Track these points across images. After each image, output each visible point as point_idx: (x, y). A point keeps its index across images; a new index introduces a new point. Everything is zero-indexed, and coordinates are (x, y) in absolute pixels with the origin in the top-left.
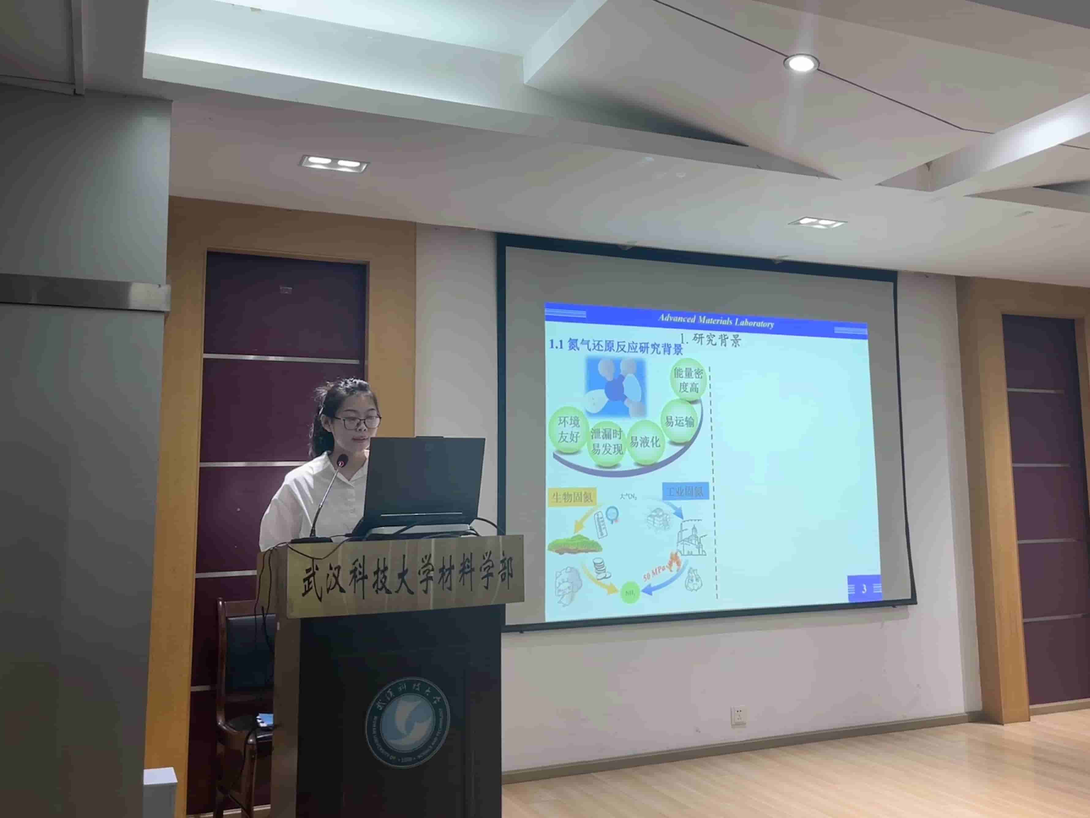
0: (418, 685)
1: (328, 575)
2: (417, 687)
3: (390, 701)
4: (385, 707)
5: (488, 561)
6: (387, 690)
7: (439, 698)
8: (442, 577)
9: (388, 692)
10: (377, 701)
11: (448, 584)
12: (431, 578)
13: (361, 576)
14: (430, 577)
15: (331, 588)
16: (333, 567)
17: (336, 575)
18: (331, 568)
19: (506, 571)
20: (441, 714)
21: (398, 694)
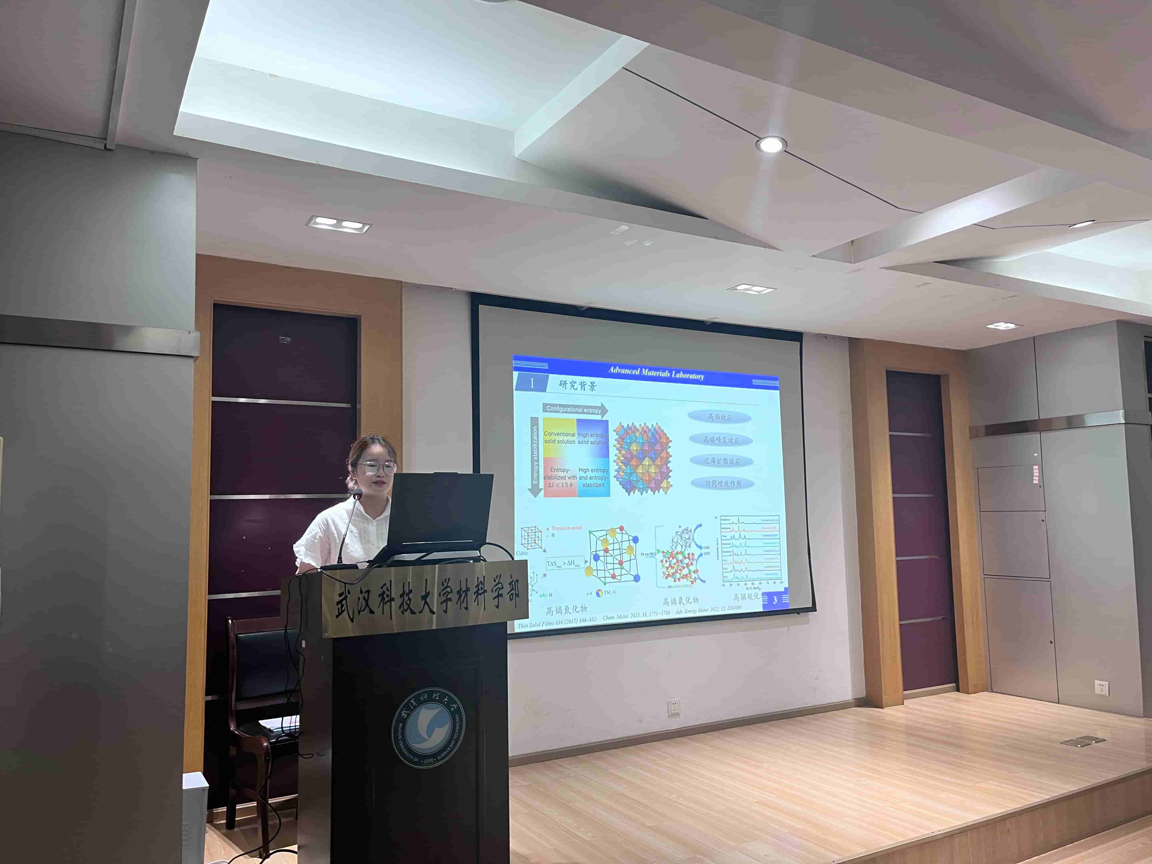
0: (438, 694)
1: (359, 598)
2: (437, 696)
3: (413, 710)
4: (408, 715)
5: (499, 583)
6: (411, 699)
7: (455, 706)
8: (460, 598)
9: (411, 701)
10: (402, 710)
11: (464, 605)
12: (450, 600)
13: (389, 598)
14: (449, 598)
15: (362, 609)
16: (364, 591)
17: (367, 599)
18: (361, 592)
19: (513, 592)
20: (457, 718)
21: (420, 703)
